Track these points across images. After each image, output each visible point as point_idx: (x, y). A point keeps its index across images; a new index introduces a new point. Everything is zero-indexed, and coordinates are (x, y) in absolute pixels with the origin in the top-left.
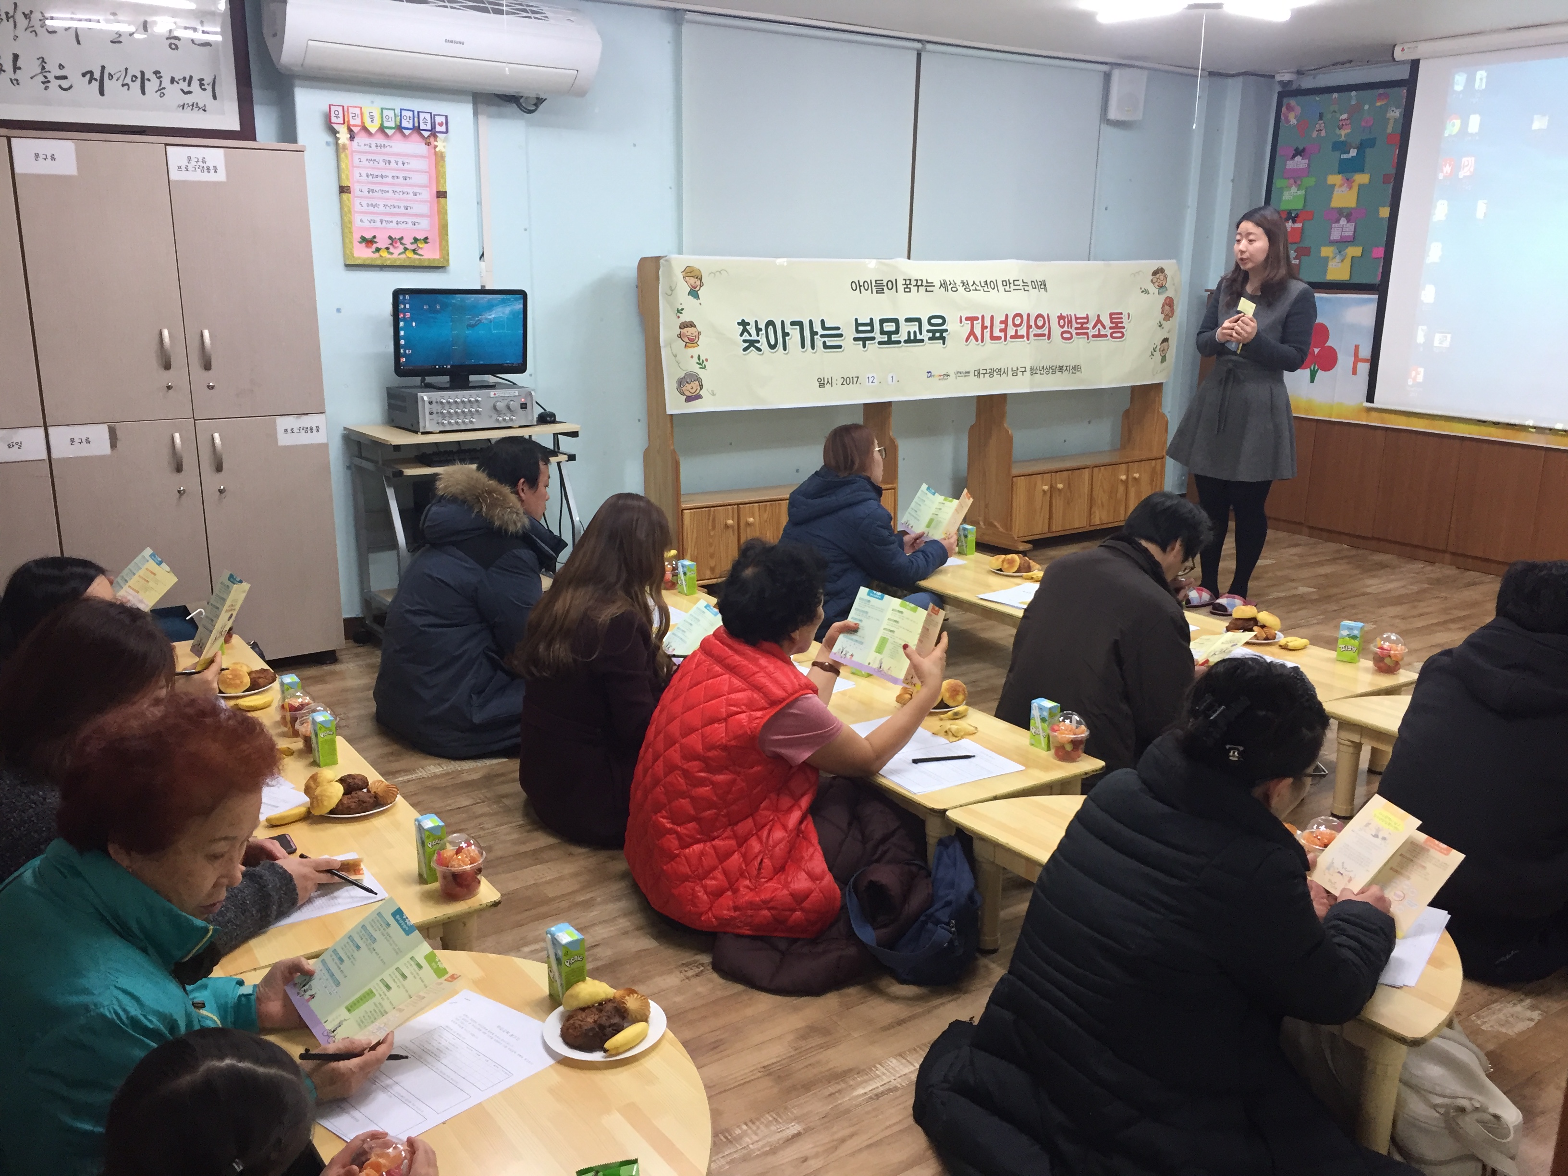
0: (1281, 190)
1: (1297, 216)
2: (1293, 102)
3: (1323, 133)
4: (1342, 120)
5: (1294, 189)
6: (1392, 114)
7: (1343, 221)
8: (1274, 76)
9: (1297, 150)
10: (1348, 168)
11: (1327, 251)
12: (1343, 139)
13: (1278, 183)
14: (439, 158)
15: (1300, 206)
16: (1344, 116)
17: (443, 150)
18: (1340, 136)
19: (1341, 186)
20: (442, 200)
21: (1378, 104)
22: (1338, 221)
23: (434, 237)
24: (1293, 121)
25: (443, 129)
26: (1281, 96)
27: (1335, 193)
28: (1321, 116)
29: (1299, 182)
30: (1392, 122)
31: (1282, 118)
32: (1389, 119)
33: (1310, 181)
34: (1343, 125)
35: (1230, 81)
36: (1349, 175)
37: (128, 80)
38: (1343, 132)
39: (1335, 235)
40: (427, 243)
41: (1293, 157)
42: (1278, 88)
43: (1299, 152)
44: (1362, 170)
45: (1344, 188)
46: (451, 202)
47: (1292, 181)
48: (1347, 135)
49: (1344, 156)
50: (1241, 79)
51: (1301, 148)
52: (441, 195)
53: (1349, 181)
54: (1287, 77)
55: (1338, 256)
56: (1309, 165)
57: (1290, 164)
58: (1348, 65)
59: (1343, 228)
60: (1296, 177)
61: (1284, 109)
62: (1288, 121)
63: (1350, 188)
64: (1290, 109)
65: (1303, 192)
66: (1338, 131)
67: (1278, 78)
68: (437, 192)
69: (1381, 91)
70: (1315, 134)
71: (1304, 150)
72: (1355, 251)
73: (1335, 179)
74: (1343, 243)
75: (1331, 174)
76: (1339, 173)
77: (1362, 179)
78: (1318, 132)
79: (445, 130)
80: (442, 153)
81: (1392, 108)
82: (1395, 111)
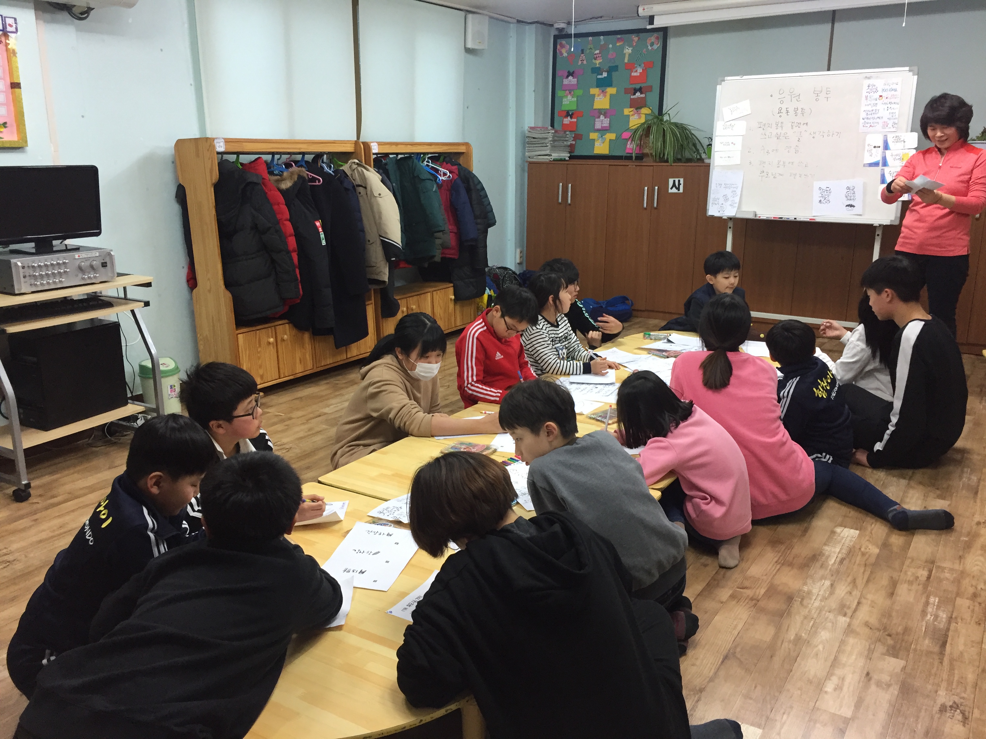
0: (562, 98)
1: (572, 114)
2: (564, 42)
3: (585, 62)
4: (596, 54)
5: (569, 97)
6: (627, 50)
7: (602, 117)
8: (552, 25)
9: (569, 72)
10: (603, 84)
11: (593, 136)
12: (598, 66)
13: (559, 93)
14: (11, 54)
15: (574, 107)
16: (597, 52)
17: (14, 47)
18: (596, 64)
19: (599, 95)
20: (17, 90)
21: (618, 44)
22: (599, 117)
23: (11, 121)
24: (565, 54)
25: (13, 29)
26: (556, 38)
27: (596, 99)
28: (582, 51)
29: (572, 93)
30: (627, 56)
31: (558, 51)
32: (625, 54)
33: (579, 92)
34: (597, 57)
35: (527, 27)
36: (603, 88)
38: (598, 62)
39: (598, 126)
40: (5, 127)
41: (567, 77)
42: (553, 32)
43: (570, 74)
44: (610, 85)
45: (601, 96)
46: (25, 92)
47: (568, 92)
48: (600, 63)
49: (600, 77)
50: (534, 26)
51: (571, 71)
52: (15, 85)
53: (604, 92)
54: (562, 25)
55: (601, 139)
56: (577, 81)
57: (566, 82)
58: (600, 19)
59: (602, 122)
60: (570, 90)
61: (558, 47)
62: (561, 54)
63: (605, 96)
64: (562, 46)
65: (575, 99)
66: (594, 61)
67: (556, 26)
68: (11, 84)
69: (619, 36)
70: (580, 62)
71: (573, 72)
72: (611, 136)
73: (594, 91)
74: (603, 131)
75: (592, 88)
76: (597, 87)
77: (611, 91)
78: (582, 61)
79: (15, 30)
80: (14, 50)
81: (627, 47)
82: (629, 48)
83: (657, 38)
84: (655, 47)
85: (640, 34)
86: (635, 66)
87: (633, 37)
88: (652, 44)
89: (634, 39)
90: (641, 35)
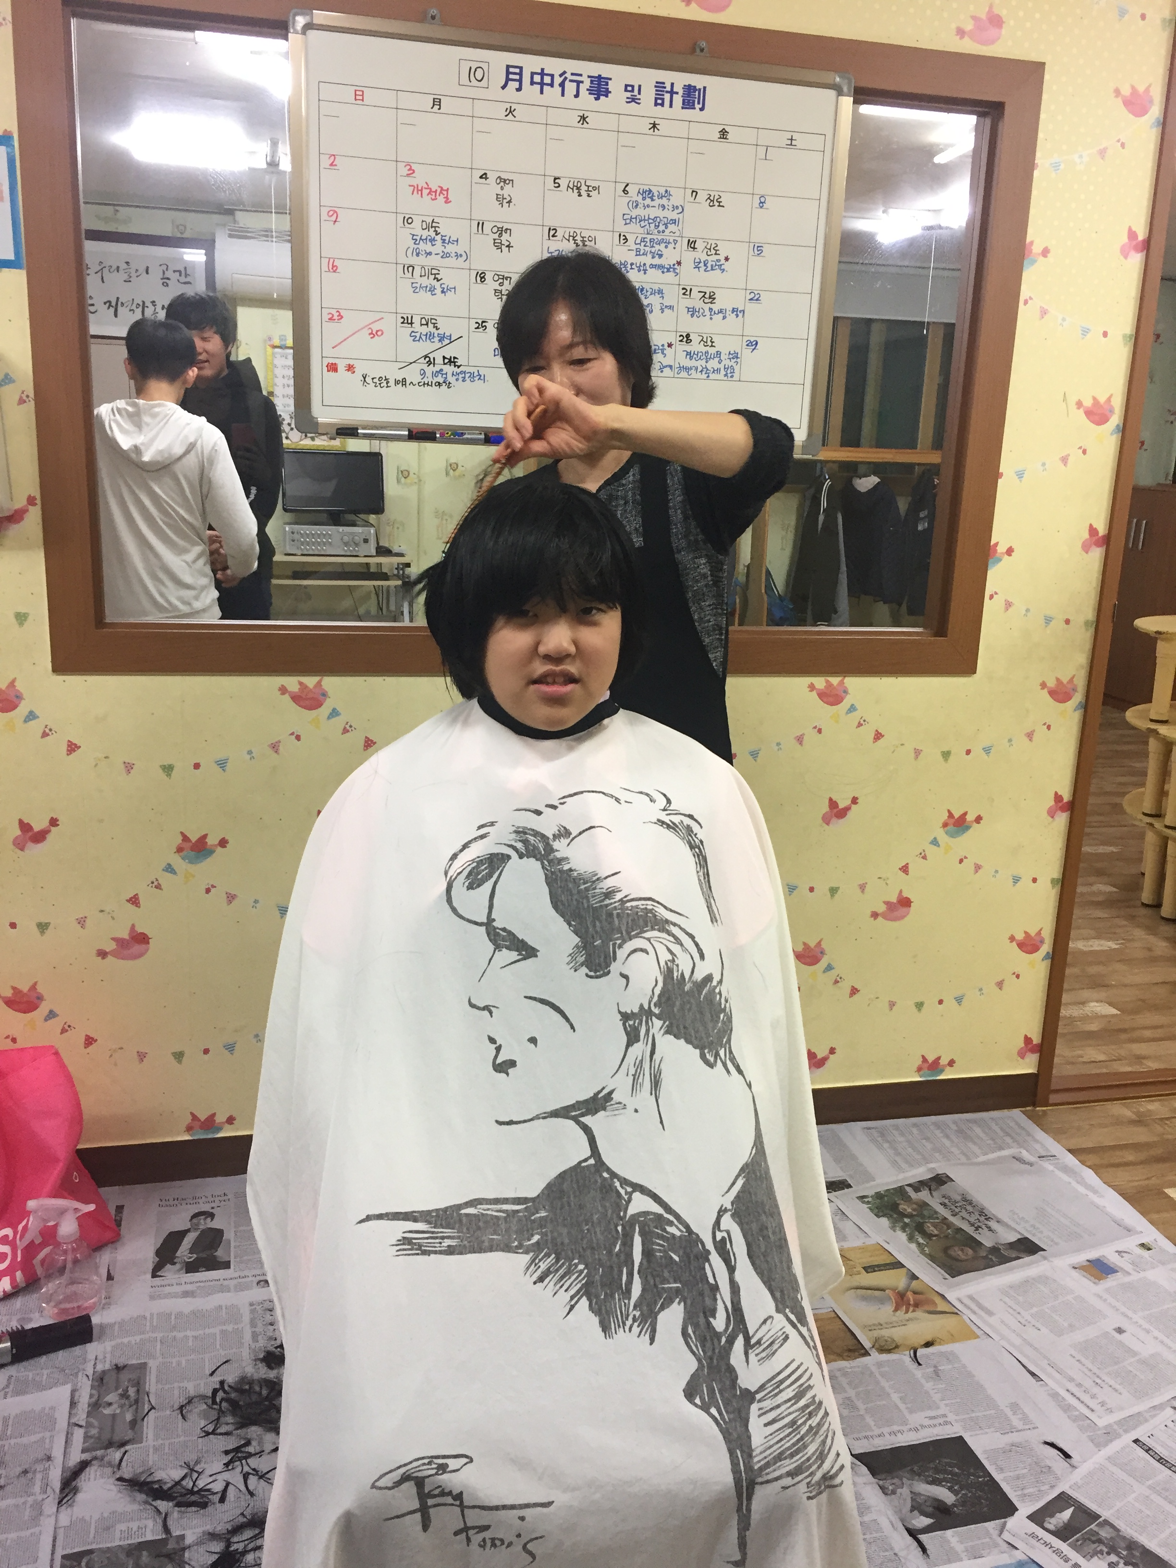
37: (134, 307)
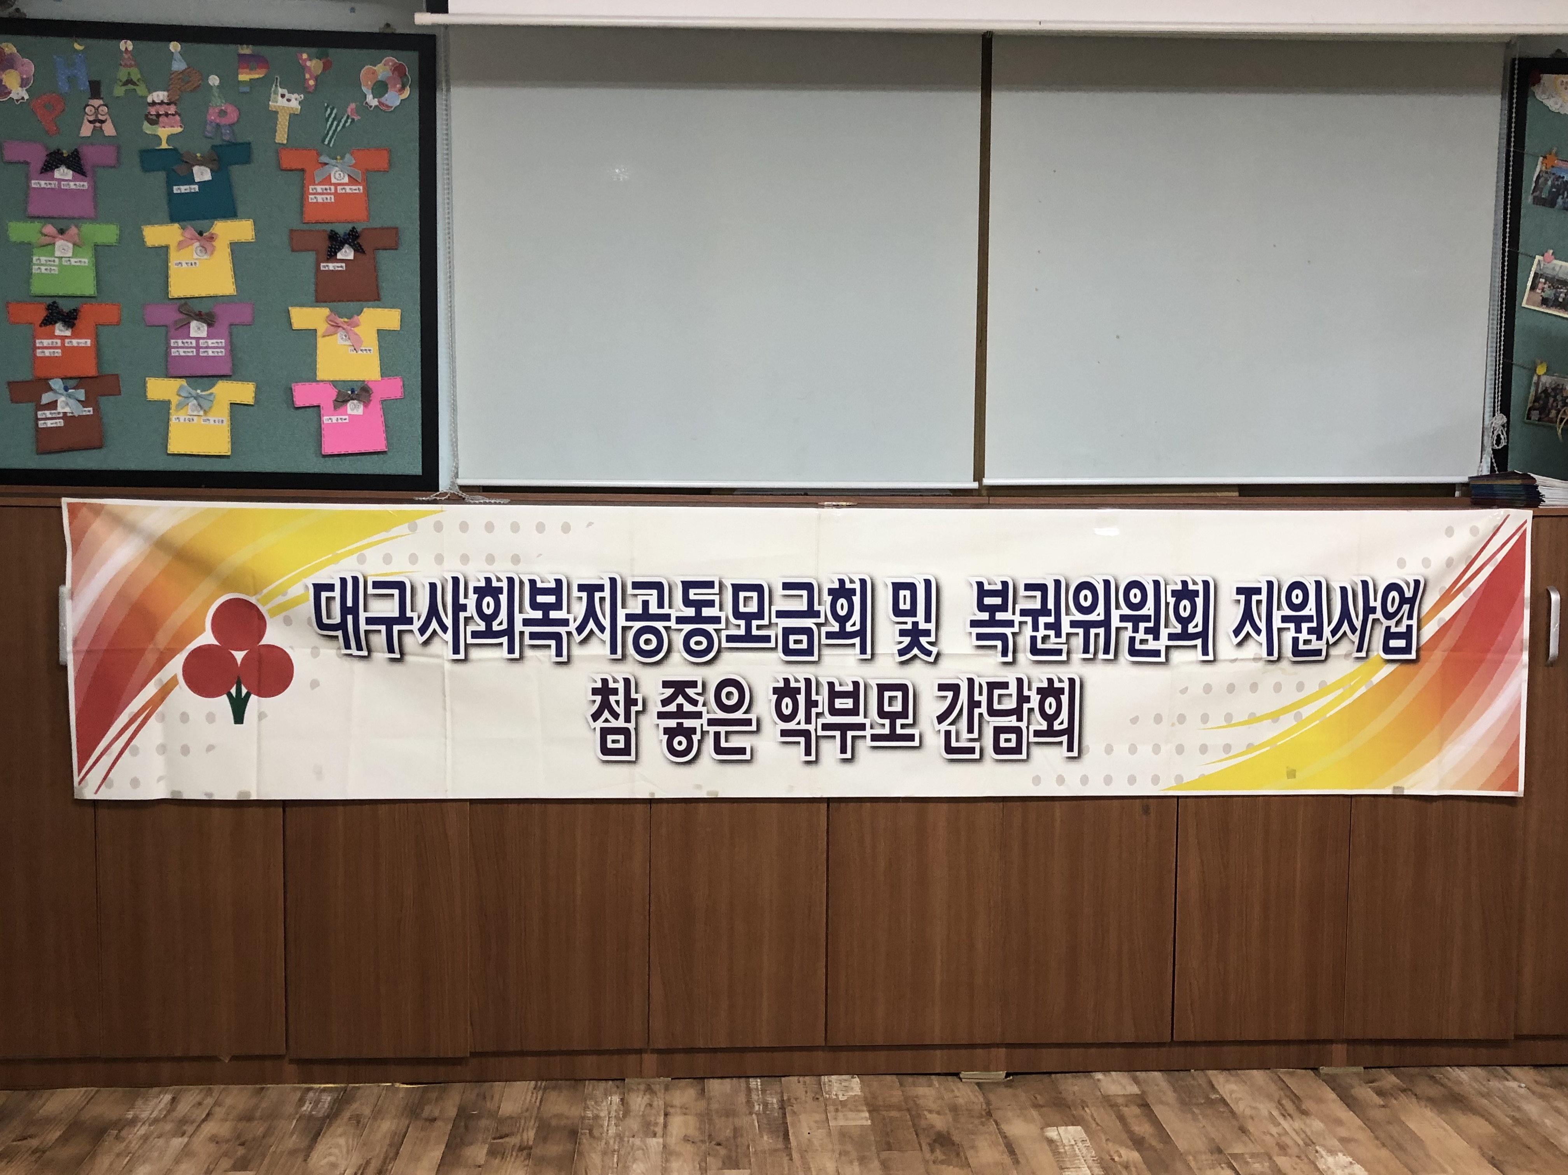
1: (77, 312)
2: (9, 47)
3: (109, 129)
4: (154, 103)
5: (61, 248)
6: (282, 102)
7: (199, 328)
9: (55, 153)
10: (197, 210)
11: (162, 388)
12: (164, 146)
16: (160, 96)
18: (158, 138)
19: (183, 249)
21: (244, 77)
22: (185, 328)
24: (18, 93)
27: (171, 263)
28: (96, 89)
29: (74, 232)
32: (276, 113)
33: (101, 231)
34: (158, 115)
36: (199, 224)
38: (164, 132)
39: (181, 355)
43: (60, 159)
44: (230, 213)
45: (196, 252)
47: (52, 226)
48: (170, 138)
49: (181, 184)
51: (63, 151)
53: (204, 237)
55: (193, 402)
56: (93, 189)
57: (42, 185)
59: (198, 342)
63: (210, 251)
64: (5, 62)
66: (147, 128)
69: (246, 50)
70: (86, 130)
72: (236, 392)
73: (164, 234)
74: (204, 373)
75: (155, 223)
76: (174, 220)
77: (235, 232)
78: (96, 124)
81: (281, 91)
82: (288, 96)
83: (398, 70)
84: (394, 98)
85: (332, 51)
86: (324, 159)
87: (305, 56)
88: (381, 88)
89: (308, 64)
90: (336, 54)
